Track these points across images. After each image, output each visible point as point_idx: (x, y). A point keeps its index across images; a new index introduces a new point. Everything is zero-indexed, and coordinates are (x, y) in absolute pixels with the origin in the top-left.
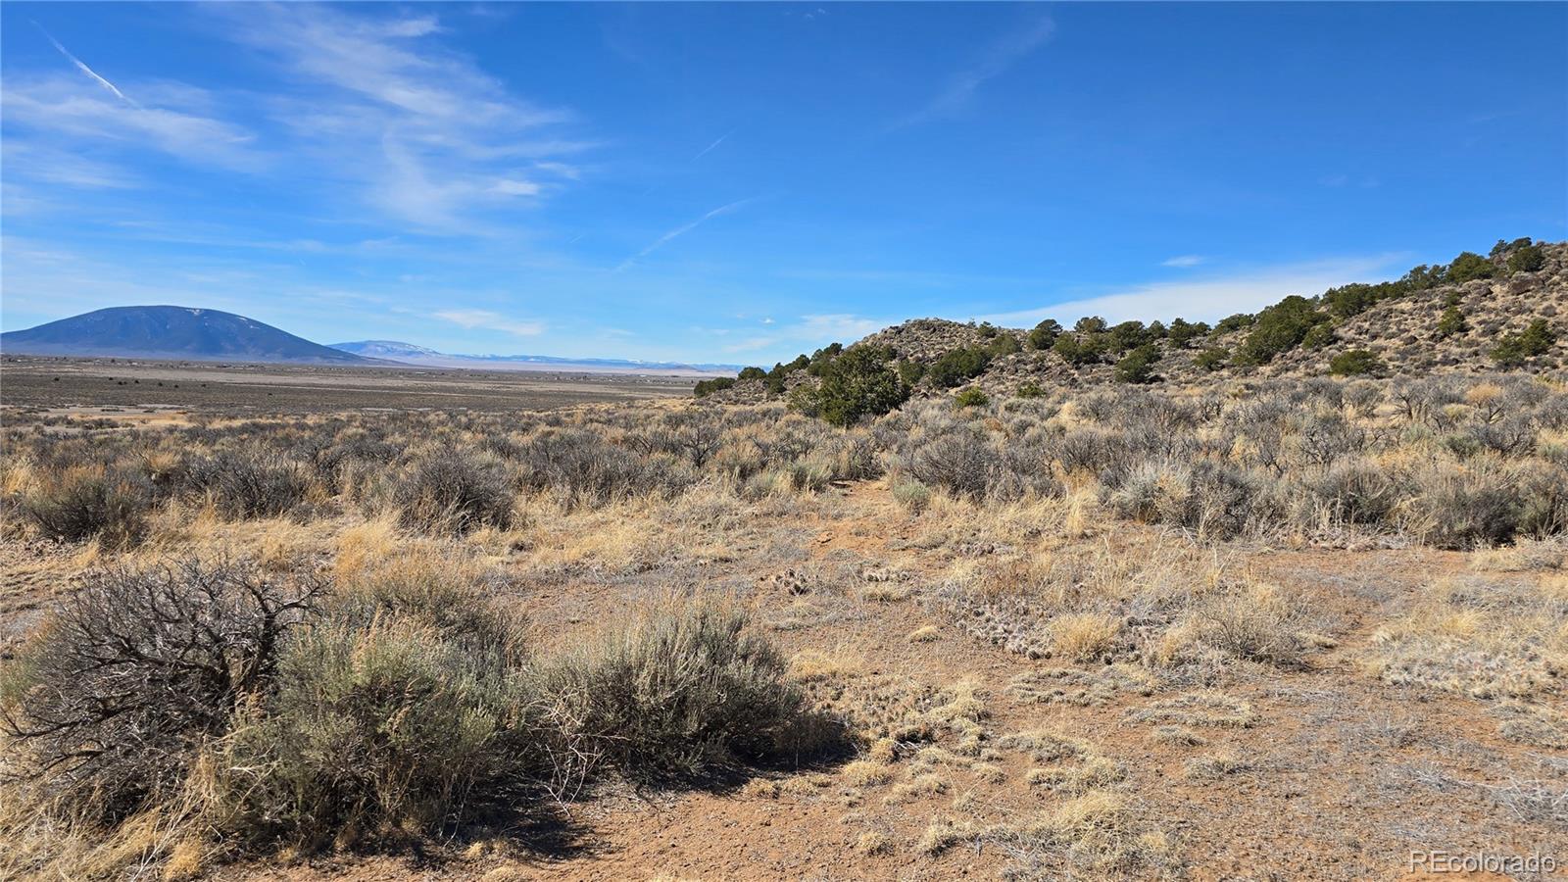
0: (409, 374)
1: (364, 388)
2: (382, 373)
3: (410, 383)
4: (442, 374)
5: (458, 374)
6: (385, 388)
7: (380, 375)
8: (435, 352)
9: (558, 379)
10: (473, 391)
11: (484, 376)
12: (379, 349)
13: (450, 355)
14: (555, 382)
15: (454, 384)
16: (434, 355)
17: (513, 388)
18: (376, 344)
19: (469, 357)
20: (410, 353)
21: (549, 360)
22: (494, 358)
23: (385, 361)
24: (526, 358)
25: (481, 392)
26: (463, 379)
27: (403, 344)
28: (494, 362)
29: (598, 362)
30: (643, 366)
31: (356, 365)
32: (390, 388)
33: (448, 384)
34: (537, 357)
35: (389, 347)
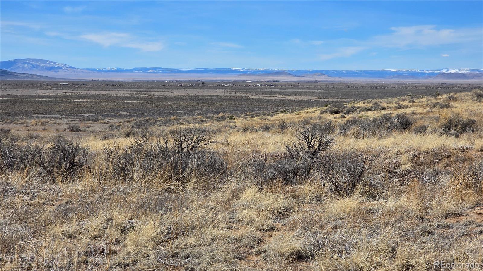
0: (55, 84)
1: (22, 96)
2: (33, 85)
3: (59, 92)
4: (83, 84)
5: (95, 84)
6: (40, 97)
7: (31, 86)
8: (71, 67)
9: (181, 85)
10: (117, 98)
11: (118, 85)
12: (26, 66)
13: (83, 69)
14: (179, 88)
15: (96, 92)
16: (70, 70)
17: (149, 94)
18: (24, 61)
19: (99, 70)
20: (51, 68)
21: (164, 71)
22: (119, 71)
23: (31, 76)
24: (145, 70)
25: (123, 98)
26: (102, 89)
27: (45, 61)
28: (119, 74)
29: (205, 71)
30: (245, 73)
31: (8, 80)
32: (44, 97)
33: (92, 92)
34: (155, 69)
35: (34, 63)
